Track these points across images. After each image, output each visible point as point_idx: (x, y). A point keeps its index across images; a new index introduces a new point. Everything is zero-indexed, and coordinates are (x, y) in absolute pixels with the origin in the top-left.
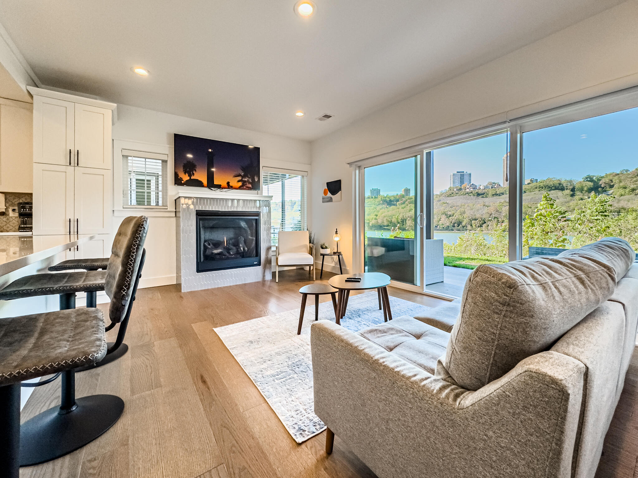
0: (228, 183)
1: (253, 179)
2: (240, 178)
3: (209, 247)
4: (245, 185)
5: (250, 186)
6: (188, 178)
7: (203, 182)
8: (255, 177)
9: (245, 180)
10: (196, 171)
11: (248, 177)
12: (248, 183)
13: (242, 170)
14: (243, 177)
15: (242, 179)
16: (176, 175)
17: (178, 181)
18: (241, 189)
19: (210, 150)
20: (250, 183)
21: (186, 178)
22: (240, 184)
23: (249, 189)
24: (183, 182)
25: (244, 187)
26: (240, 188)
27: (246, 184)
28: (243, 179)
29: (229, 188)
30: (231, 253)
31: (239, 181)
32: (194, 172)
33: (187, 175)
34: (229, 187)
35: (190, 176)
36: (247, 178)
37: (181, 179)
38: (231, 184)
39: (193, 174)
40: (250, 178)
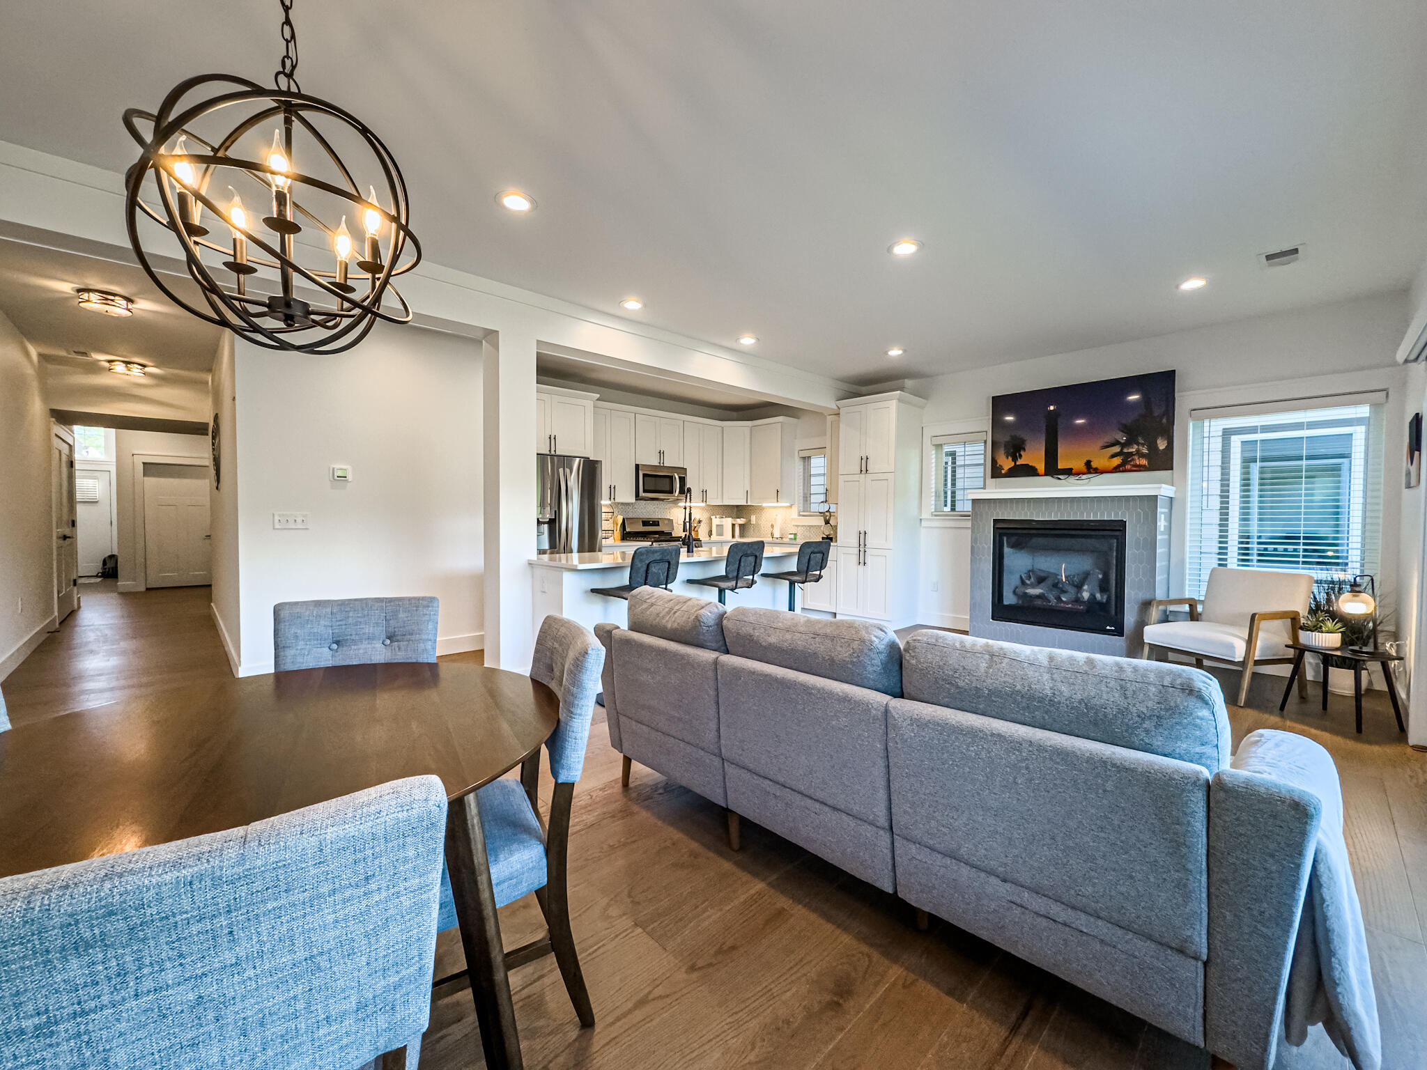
0: (1088, 463)
1: (1153, 447)
2: (1117, 449)
3: (1028, 582)
4: (1131, 461)
5: (1144, 462)
6: (1013, 464)
7: (1037, 467)
8: (1159, 442)
9: (1131, 450)
10: (1024, 450)
11: (1138, 444)
12: (1136, 457)
13: (1123, 431)
14: (1123, 445)
15: (1122, 450)
16: (994, 461)
17: (996, 472)
18: (1120, 472)
19: (1052, 408)
20: (1142, 455)
21: (1007, 464)
22: (1117, 461)
23: (1140, 468)
24: (1003, 472)
25: (1128, 467)
26: (1116, 470)
27: (1133, 460)
28: (1125, 450)
29: (1090, 473)
30: (1064, 599)
31: (1113, 456)
32: (1022, 453)
33: (1010, 459)
34: (1090, 469)
35: (1015, 460)
36: (1136, 446)
37: (1001, 468)
38: (1094, 465)
39: (1020, 456)
40: (1143, 445)
